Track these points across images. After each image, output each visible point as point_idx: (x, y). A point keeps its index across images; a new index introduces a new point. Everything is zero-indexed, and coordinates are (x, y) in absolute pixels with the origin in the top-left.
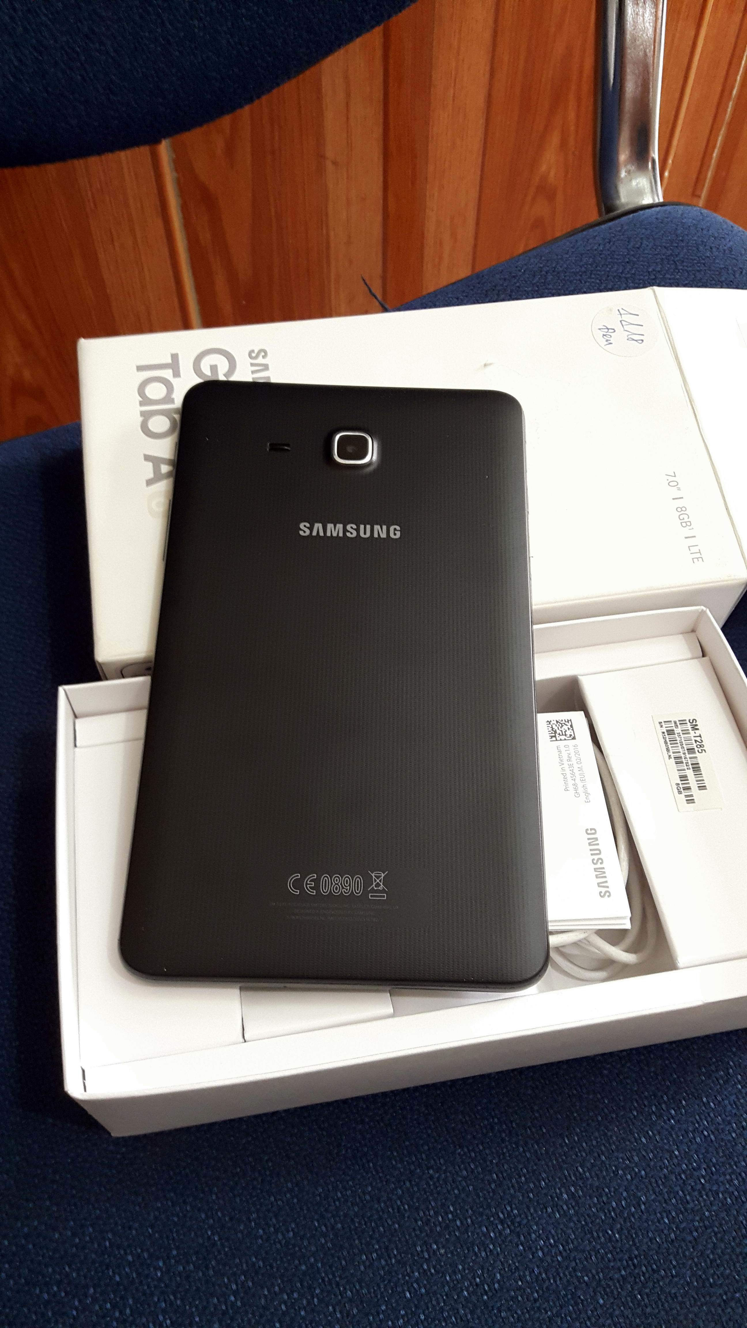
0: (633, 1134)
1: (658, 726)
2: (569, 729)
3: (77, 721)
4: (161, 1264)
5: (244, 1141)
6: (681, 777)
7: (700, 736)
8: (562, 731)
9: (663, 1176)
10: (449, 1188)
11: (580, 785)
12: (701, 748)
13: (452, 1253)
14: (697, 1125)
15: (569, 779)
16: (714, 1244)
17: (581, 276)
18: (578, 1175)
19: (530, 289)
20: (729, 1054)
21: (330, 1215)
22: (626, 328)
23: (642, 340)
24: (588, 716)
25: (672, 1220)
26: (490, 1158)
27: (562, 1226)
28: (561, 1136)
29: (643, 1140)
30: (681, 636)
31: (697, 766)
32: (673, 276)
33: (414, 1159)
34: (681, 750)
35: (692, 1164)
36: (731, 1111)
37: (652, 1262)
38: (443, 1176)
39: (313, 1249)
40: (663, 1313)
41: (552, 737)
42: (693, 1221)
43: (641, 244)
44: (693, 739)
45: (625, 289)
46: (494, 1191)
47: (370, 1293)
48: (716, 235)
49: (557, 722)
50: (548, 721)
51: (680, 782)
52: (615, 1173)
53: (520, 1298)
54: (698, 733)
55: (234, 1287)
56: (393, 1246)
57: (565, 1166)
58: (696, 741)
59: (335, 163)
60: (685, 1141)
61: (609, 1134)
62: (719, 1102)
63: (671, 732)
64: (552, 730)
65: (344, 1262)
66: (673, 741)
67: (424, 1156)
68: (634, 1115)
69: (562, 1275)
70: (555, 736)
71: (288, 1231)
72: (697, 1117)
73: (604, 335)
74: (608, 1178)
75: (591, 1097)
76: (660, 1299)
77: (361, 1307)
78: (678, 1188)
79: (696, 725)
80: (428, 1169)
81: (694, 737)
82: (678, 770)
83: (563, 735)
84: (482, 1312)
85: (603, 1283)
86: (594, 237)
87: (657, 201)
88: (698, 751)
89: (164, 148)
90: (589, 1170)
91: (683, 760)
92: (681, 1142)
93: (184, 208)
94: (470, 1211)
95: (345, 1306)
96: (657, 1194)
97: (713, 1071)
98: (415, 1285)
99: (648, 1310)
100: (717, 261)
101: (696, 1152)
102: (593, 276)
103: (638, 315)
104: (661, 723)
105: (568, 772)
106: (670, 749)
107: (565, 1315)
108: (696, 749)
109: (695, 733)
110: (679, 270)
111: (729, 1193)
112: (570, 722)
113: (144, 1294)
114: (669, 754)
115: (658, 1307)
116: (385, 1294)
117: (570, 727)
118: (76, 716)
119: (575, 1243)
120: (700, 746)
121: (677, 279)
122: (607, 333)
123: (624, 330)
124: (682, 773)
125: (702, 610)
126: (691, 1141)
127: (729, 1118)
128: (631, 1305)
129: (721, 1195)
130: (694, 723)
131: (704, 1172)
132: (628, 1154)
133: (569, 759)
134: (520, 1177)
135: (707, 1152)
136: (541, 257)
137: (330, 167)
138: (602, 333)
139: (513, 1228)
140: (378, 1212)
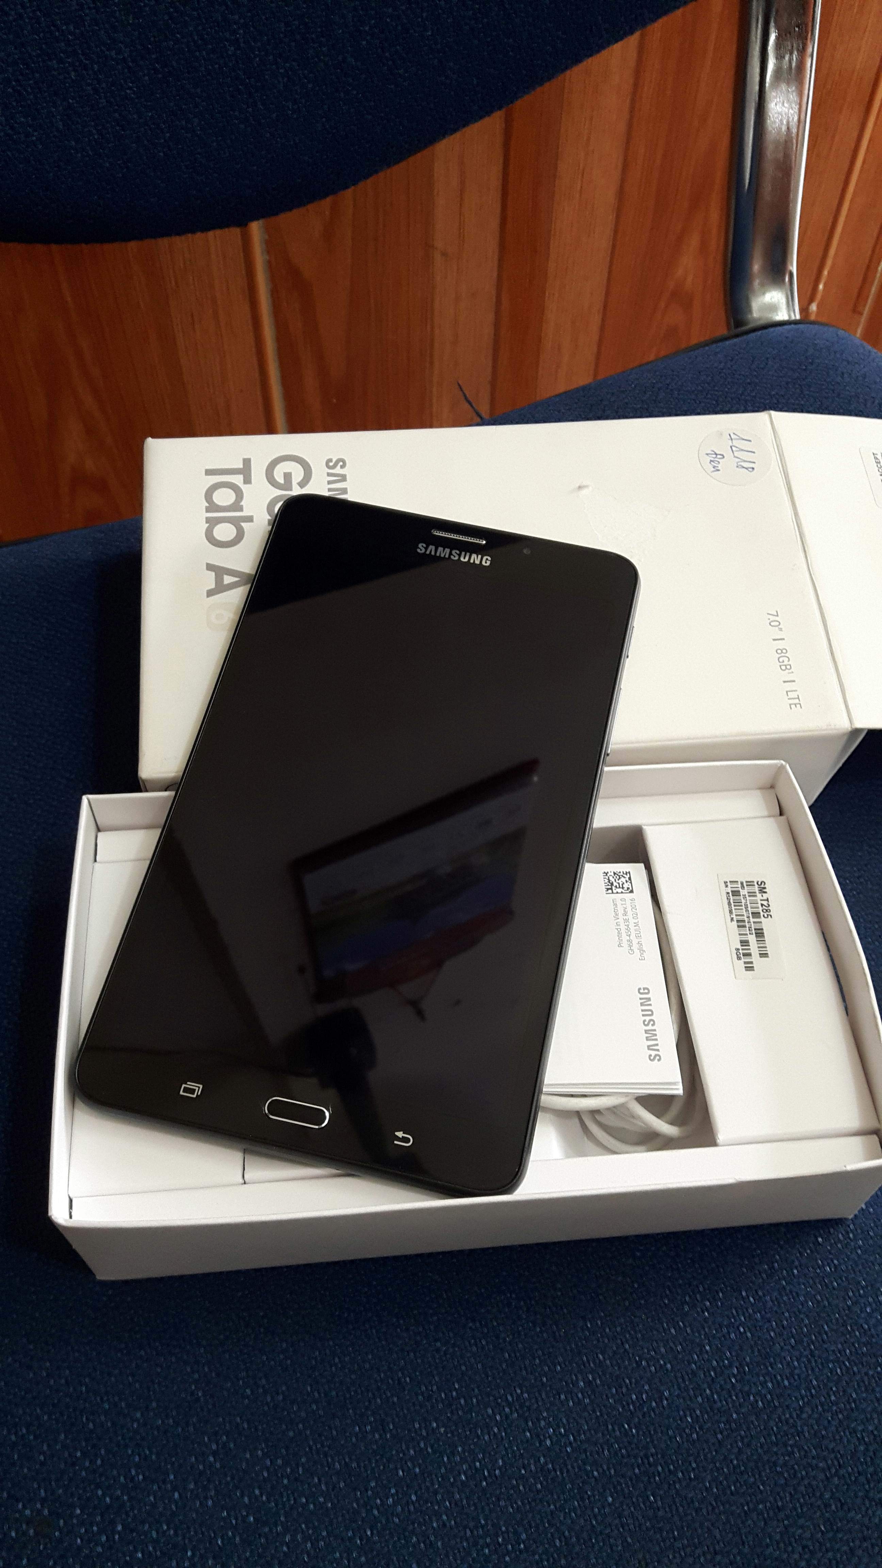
0: (662, 1324)
1: (723, 885)
2: (626, 881)
3: (100, 834)
4: (138, 1415)
5: (240, 1294)
6: (741, 942)
7: (767, 900)
8: (619, 883)
9: (690, 1372)
10: (456, 1363)
11: (635, 941)
12: (767, 913)
13: (452, 1433)
14: (733, 1320)
15: (624, 935)
16: (739, 1449)
17: (696, 395)
18: (598, 1361)
19: (639, 406)
20: (776, 1246)
21: (324, 1380)
22: (736, 454)
23: (753, 468)
24: (648, 868)
25: (696, 1419)
26: (503, 1335)
27: (574, 1415)
28: (584, 1318)
29: (673, 1331)
30: (758, 792)
31: (760, 931)
32: (797, 402)
33: (421, 1329)
34: (745, 913)
35: (723, 1362)
36: (771, 1308)
37: (670, 1461)
38: (451, 1350)
39: (303, 1414)
40: (676, 1518)
41: (608, 889)
42: (719, 1422)
43: (767, 364)
44: (760, 902)
45: (743, 412)
46: (504, 1370)
47: (359, 1466)
48: (850, 359)
49: (615, 874)
50: (605, 873)
51: (740, 948)
52: (639, 1364)
53: (521, 1488)
54: (765, 896)
55: (214, 1447)
56: (389, 1419)
57: (585, 1351)
58: (762, 905)
59: (444, 254)
60: (718, 1335)
61: (637, 1320)
62: (760, 1297)
63: (736, 893)
64: (609, 882)
65: (334, 1433)
66: (738, 903)
67: (432, 1327)
68: (665, 1304)
69: (569, 1467)
70: (611, 889)
71: (278, 1394)
72: (734, 1312)
73: (711, 461)
74: (630, 1368)
75: (620, 1279)
76: (674, 1502)
77: (349, 1480)
78: (705, 1386)
79: (765, 888)
80: (436, 1340)
81: (761, 900)
82: (740, 934)
83: (620, 887)
84: (479, 1498)
85: (614, 1480)
86: (716, 354)
87: (793, 318)
88: (764, 916)
89: (256, 228)
90: (610, 1359)
91: (747, 924)
92: (714, 1337)
93: (274, 293)
94: (476, 1390)
95: (332, 1478)
96: (683, 1390)
97: (756, 1264)
98: (409, 1464)
99: (661, 1513)
100: (847, 388)
101: (730, 1349)
102: (709, 396)
103: (750, 441)
104: (727, 882)
105: (623, 927)
106: (734, 911)
107: (569, 1509)
108: (762, 914)
109: (762, 896)
110: (804, 395)
111: (761, 1395)
112: (628, 874)
113: (118, 1445)
114: (732, 916)
115: (671, 1511)
116: (376, 1470)
117: (628, 880)
118: (99, 830)
119: (588, 1435)
120: (767, 910)
121: (802, 405)
122: (716, 459)
123: (735, 457)
124: (744, 938)
125: (782, 765)
126: (724, 1336)
127: (769, 1315)
128: (642, 1505)
129: (752, 1398)
130: (762, 886)
131: (735, 1371)
132: (655, 1344)
133: (625, 914)
134: (534, 1359)
135: (741, 1349)
136: (655, 372)
137: (438, 257)
138: (709, 459)
139: (521, 1412)
140: (376, 1381)
